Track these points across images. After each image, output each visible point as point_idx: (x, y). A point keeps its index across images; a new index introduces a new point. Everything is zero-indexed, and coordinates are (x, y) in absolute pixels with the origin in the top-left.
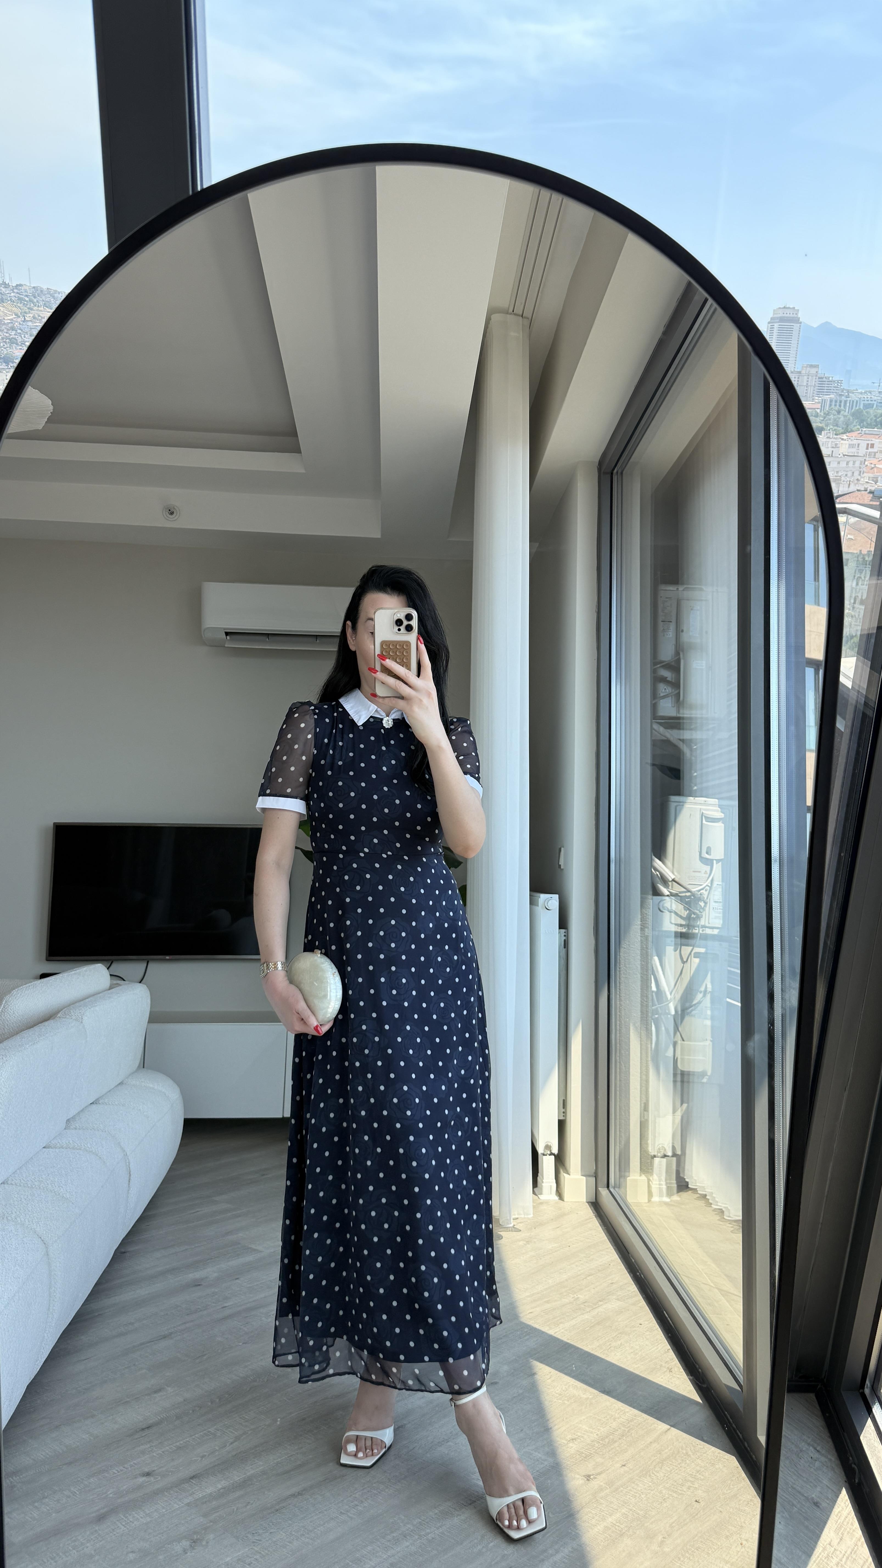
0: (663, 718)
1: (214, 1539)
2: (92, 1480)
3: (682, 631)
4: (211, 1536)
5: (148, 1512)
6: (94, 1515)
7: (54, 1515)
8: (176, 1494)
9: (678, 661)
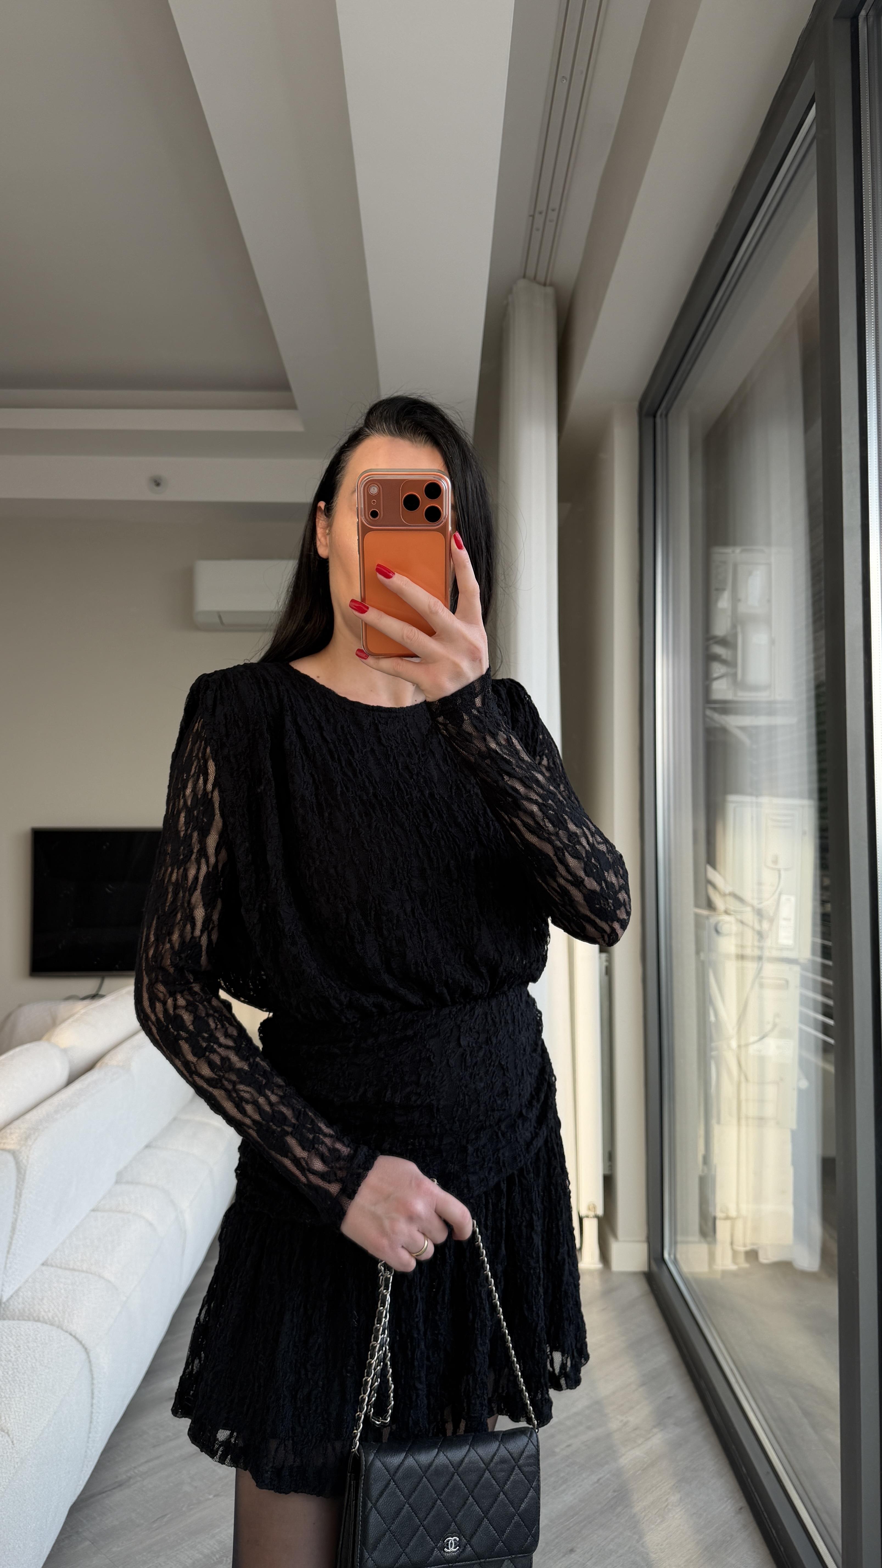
0: (715, 702)
3: (739, 600)
9: (735, 635)
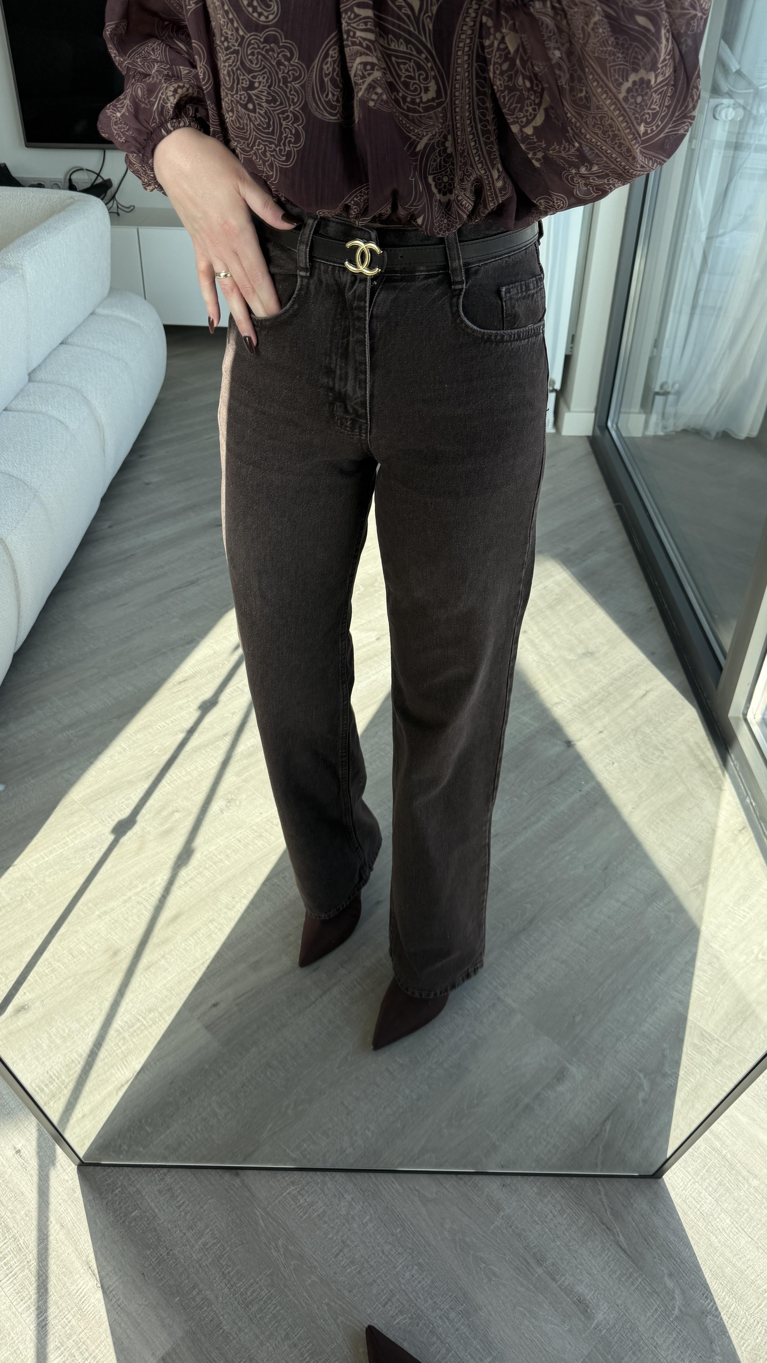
1: (245, 799)
2: (139, 736)
4: (244, 796)
5: (189, 770)
6: (143, 772)
7: (108, 771)
8: (212, 752)
